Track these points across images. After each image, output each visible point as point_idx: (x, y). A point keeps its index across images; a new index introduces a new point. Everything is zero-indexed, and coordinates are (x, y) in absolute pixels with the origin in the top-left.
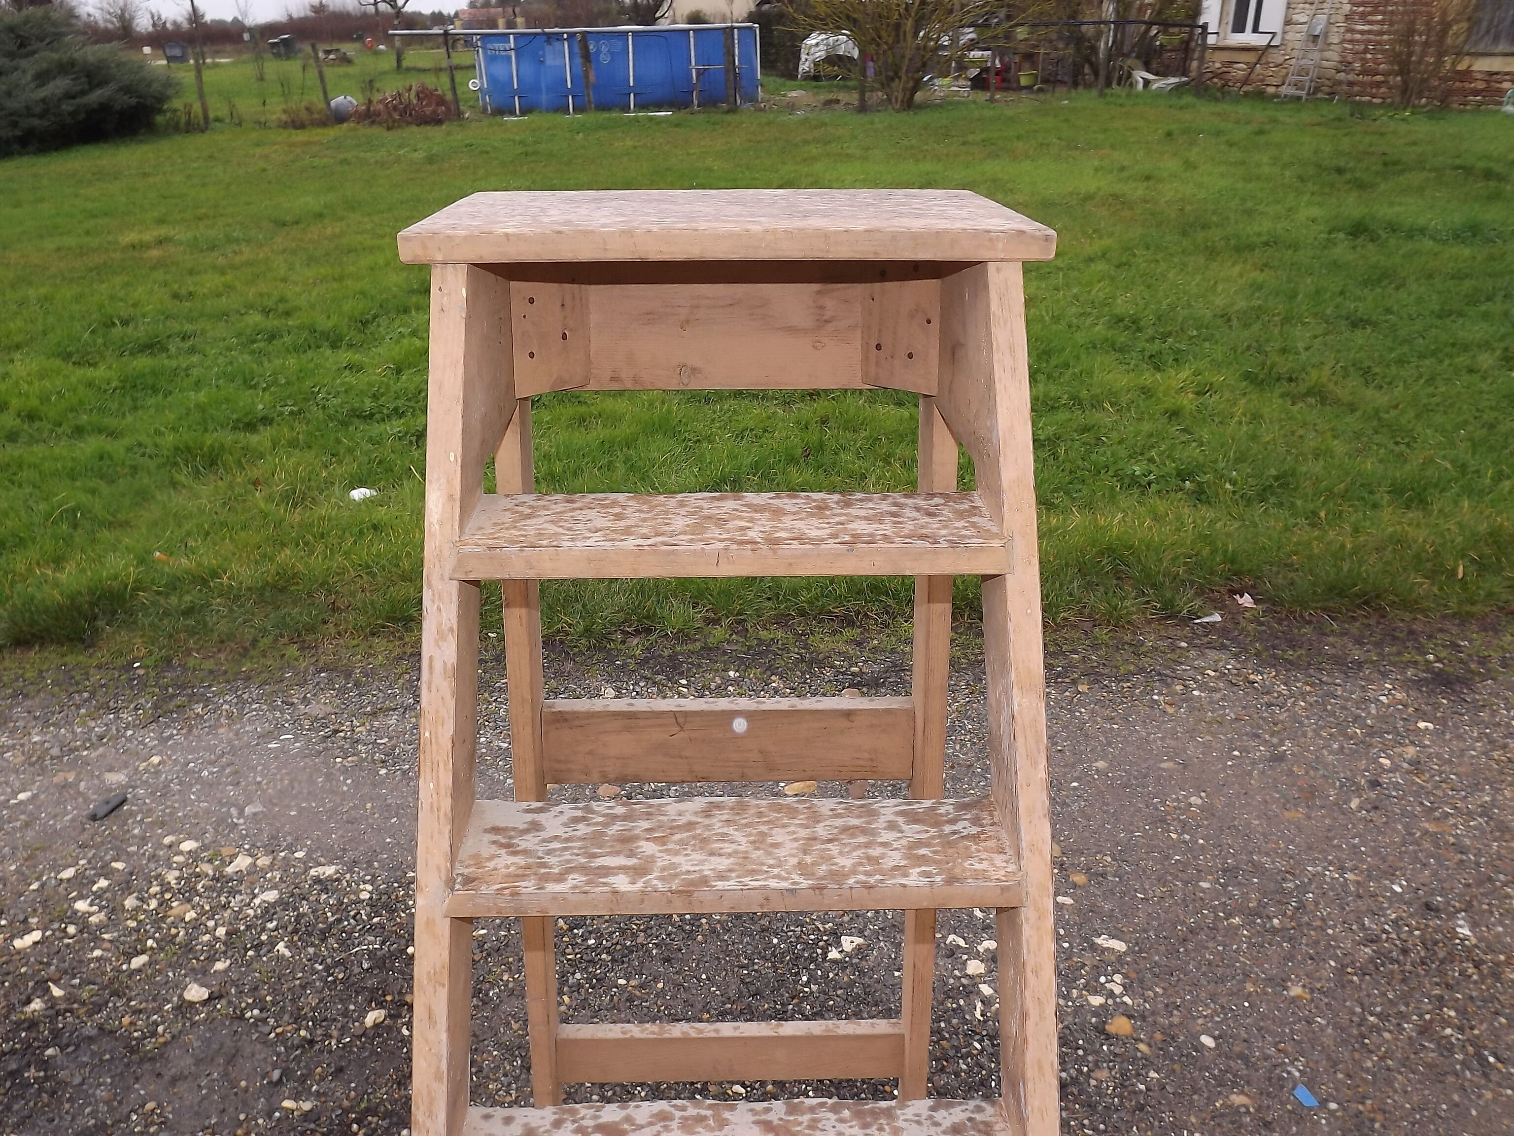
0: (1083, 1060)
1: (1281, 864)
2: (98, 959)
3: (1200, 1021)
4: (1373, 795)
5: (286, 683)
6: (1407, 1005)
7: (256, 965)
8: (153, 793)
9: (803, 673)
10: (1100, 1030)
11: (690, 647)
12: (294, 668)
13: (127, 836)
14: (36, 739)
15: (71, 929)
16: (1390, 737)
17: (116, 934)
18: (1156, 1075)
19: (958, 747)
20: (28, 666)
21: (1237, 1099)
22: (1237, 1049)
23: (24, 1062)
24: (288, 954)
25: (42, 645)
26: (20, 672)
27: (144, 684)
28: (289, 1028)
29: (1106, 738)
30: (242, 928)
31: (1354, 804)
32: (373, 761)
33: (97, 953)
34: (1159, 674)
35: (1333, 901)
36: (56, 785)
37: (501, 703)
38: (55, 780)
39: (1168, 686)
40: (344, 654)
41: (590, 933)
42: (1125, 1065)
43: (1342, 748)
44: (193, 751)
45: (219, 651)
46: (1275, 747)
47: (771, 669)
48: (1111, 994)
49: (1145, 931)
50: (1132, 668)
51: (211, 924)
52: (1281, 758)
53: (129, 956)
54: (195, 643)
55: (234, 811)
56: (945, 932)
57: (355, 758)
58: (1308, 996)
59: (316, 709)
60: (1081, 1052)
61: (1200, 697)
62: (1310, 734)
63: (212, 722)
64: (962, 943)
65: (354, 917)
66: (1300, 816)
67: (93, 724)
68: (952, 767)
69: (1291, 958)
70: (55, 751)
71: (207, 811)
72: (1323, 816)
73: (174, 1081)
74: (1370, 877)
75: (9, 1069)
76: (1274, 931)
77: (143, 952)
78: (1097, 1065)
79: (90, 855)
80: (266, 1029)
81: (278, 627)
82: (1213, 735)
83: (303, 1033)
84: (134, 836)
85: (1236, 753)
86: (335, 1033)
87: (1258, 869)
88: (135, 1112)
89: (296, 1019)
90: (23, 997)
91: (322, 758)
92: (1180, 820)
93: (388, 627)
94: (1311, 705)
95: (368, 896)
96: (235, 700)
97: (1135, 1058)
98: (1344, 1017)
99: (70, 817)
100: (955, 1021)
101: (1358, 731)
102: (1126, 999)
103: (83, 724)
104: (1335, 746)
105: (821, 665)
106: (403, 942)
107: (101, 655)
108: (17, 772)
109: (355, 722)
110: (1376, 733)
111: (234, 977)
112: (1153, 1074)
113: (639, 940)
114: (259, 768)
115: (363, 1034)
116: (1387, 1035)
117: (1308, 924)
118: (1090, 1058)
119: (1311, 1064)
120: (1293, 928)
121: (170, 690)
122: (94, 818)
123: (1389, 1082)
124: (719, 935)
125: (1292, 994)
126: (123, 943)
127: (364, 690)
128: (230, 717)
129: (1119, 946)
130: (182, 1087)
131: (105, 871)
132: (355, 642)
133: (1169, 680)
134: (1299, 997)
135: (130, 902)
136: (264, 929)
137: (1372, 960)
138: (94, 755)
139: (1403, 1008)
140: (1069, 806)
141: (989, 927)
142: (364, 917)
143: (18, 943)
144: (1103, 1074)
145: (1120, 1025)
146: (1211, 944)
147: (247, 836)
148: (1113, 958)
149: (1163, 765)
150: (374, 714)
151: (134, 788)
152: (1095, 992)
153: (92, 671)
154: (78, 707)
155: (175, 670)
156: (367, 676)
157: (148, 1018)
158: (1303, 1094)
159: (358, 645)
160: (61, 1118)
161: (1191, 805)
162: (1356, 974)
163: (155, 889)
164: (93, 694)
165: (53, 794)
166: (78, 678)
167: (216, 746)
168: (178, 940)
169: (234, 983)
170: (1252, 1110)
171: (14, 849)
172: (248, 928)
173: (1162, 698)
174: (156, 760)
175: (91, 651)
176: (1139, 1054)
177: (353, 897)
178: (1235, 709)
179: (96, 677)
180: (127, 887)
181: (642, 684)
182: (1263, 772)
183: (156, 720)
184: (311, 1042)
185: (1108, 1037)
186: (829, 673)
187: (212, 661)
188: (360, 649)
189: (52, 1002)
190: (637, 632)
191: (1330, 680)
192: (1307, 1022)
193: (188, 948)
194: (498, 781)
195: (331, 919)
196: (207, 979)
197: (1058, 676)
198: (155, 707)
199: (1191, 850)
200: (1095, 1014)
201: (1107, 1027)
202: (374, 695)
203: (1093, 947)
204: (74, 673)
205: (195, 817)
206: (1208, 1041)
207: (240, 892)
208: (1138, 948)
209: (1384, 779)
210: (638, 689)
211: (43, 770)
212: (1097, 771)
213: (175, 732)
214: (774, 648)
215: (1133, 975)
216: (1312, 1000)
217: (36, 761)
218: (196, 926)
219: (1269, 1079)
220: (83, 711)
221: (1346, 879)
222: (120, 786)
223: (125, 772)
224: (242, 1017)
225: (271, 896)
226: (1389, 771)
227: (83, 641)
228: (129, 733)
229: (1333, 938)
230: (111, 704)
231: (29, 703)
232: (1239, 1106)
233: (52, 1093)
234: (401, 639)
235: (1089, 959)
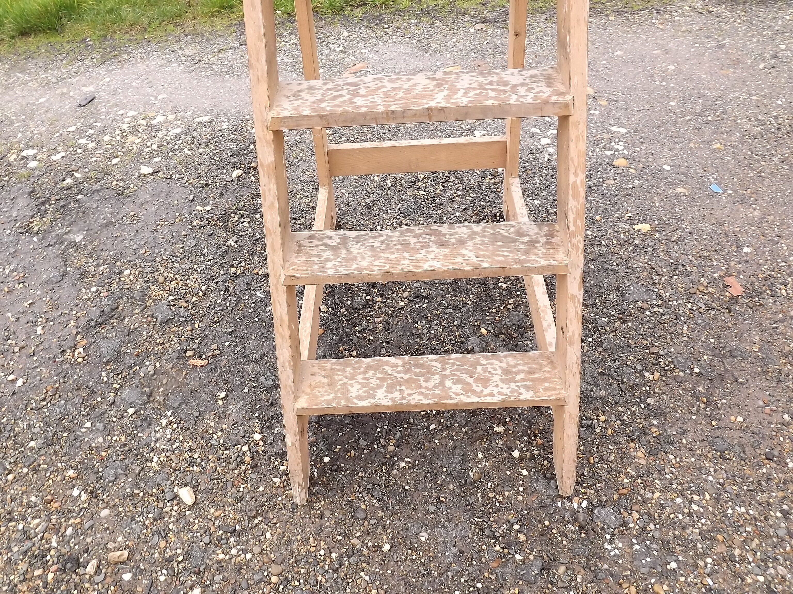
0: (601, 176)
1: (715, 94)
2: (95, 161)
3: (664, 160)
4: (773, 62)
5: (169, 42)
6: (776, 151)
7: (174, 158)
8: (108, 94)
9: (453, 18)
10: (610, 165)
11: (389, 10)
12: (173, 35)
13: (99, 112)
14: (43, 76)
15: (79, 151)
16: (788, 35)
17: (102, 151)
18: (638, 182)
19: (539, 48)
20: (30, 45)
21: (679, 190)
22: (682, 170)
23: (67, 202)
24: (189, 153)
25: (35, 34)
26: (27, 48)
27: (93, 48)
28: (195, 181)
29: (623, 41)
30: (165, 144)
31: (761, 66)
32: (222, 72)
33: (94, 159)
34: (657, 10)
35: (742, 109)
36: (58, 94)
37: (287, 42)
38: (57, 92)
39: (661, 15)
40: (199, 27)
41: (343, 135)
42: (622, 178)
43: (758, 41)
44: (126, 75)
45: (131, 30)
46: (719, 41)
47: (435, 17)
48: (617, 150)
49: (638, 124)
50: (641, 7)
51: (149, 144)
52: (723, 46)
53: (110, 159)
54: (117, 27)
55: (152, 98)
56: (529, 127)
57: (212, 72)
58: (723, 148)
59: (188, 52)
60: (599, 173)
61: (679, 20)
62: (741, 35)
63: (133, 62)
64: (538, 131)
65: (221, 136)
66: (729, 72)
67: (71, 67)
68: (536, 57)
69: (716, 133)
70: (54, 80)
71: (138, 99)
72: (743, 72)
73: (142, 204)
74: (765, 98)
75: (61, 205)
76: (708, 122)
77: (117, 157)
78: (607, 178)
79: (82, 121)
80: (184, 181)
81: (161, 16)
82: (685, 37)
83: (202, 182)
84: (103, 112)
85: (697, 45)
86: (218, 181)
87: (701, 96)
88: (125, 216)
89: (198, 177)
90: (61, 178)
91: (194, 73)
92: (661, 76)
93: (221, 12)
94: (744, 21)
95: (227, 127)
96: (144, 51)
97: (627, 176)
98: (741, 157)
99: (68, 106)
100: (534, 163)
101: (769, 33)
102: (625, 152)
103: (66, 68)
104: (755, 40)
105: (463, 14)
106: (247, 144)
107: (68, 36)
108: (36, 90)
109: (209, 56)
110: (779, 33)
111: (165, 163)
112: (636, 181)
113: (368, 137)
114: (162, 80)
115: (232, 181)
116: (763, 163)
117: (727, 118)
118: (604, 176)
119: (721, 176)
120: (719, 120)
121: (108, 49)
122: (80, 106)
123: (761, 182)
124: (410, 132)
125: (714, 147)
126: (106, 154)
127: (212, 42)
128: (142, 58)
129: (624, 131)
130: (145, 206)
131: (91, 127)
132: (203, 21)
133: (662, 13)
134: (719, 149)
135: (107, 138)
136: (176, 144)
137: (760, 133)
138: (75, 80)
139: (774, 152)
140: (600, 72)
141: (553, 124)
142: (226, 136)
143: (54, 158)
144: (611, 182)
145: (620, 162)
146: (673, 128)
147: (160, 108)
148: (619, 135)
149: (655, 52)
150: (219, 52)
151: (98, 92)
152: (609, 149)
153: (65, 45)
154: (62, 60)
155: (109, 40)
156: (212, 35)
157: (125, 182)
158: (715, 188)
159: (205, 22)
160: (90, 221)
161: (668, 69)
162: (750, 139)
163: (118, 132)
164: (68, 54)
165: (57, 98)
166: (58, 48)
167: (138, 72)
168: (133, 151)
169: (165, 166)
170: (687, 194)
171: (43, 122)
172: (168, 143)
173: (657, 21)
174: (107, 80)
175: (62, 35)
176: (630, 173)
177: (219, 128)
178: (699, 25)
179: (67, 47)
180: (104, 132)
181: (363, 28)
182: (711, 53)
183: (104, 63)
184: (206, 185)
185: (614, 167)
186: (467, 18)
187: (128, 35)
188: (207, 24)
189: (76, 179)
190: (359, 6)
191: (757, 9)
192: (721, 159)
193: (139, 154)
194: (289, 76)
195: (209, 138)
196: (151, 165)
197: (598, 13)
198: (102, 57)
199: (666, 89)
200: (608, 158)
201: (614, 163)
202: (218, 44)
203: (609, 131)
204: (55, 46)
205: (133, 102)
206: (667, 168)
207: (161, 130)
208: (634, 132)
209: (780, 54)
210: (361, 31)
211: (50, 89)
212: (617, 56)
213: (115, 67)
214: (436, 8)
215: (629, 142)
216: (725, 150)
217: (45, 85)
218: (142, 145)
219: (698, 182)
220: (64, 62)
221: (751, 99)
222: (91, 92)
223: (92, 86)
224: (171, 178)
225: (178, 131)
226: (784, 50)
227: (57, 31)
228: (90, 70)
229: (740, 124)
230: (78, 58)
231: (36, 61)
232: (680, 193)
233: (84, 212)
234: (228, 17)
235: (606, 136)
